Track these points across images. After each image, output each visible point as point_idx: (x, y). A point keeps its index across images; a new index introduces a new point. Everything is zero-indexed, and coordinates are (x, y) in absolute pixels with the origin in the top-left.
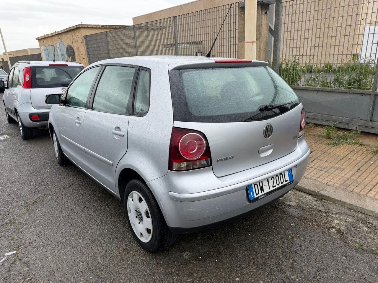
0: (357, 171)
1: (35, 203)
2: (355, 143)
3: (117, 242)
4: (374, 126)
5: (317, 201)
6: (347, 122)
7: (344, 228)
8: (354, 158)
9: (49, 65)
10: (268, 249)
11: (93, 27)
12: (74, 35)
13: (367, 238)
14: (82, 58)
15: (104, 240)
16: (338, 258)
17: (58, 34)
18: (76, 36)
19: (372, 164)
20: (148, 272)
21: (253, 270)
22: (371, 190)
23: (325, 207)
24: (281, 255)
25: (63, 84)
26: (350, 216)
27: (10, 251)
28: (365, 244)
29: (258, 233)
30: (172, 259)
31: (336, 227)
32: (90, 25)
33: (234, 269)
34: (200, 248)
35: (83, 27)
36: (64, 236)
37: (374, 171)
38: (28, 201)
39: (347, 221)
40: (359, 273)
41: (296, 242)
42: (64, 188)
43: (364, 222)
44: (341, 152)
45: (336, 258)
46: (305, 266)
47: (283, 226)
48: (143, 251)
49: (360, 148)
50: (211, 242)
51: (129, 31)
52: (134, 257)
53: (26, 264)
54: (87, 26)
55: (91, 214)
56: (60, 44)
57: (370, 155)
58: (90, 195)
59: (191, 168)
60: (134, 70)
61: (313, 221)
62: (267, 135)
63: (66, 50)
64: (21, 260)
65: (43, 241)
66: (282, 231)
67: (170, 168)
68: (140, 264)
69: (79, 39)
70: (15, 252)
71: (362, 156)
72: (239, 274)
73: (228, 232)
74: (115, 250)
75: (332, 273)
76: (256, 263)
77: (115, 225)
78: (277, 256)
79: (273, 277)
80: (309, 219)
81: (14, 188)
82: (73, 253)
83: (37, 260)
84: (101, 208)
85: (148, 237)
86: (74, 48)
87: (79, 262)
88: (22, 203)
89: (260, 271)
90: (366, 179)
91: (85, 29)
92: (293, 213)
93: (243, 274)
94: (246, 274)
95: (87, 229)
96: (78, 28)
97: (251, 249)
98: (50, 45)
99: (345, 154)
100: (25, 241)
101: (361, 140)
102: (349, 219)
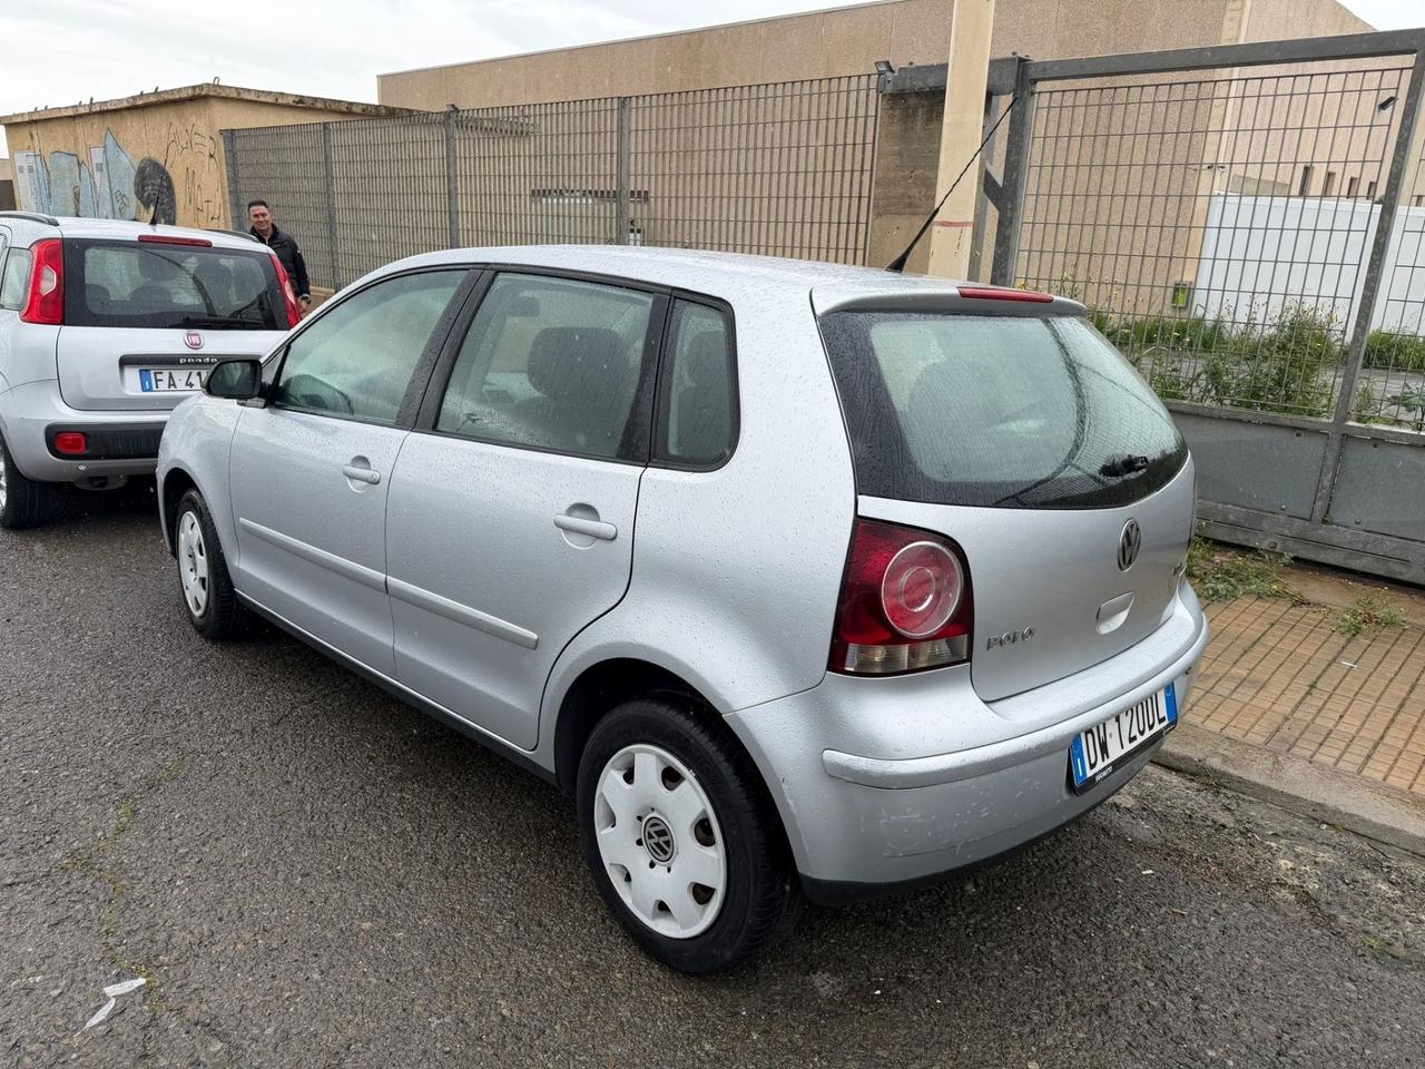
0: (1308, 693)
1: (152, 786)
2: (1277, 595)
3: (547, 940)
4: (1335, 540)
5: (1203, 794)
6: (1242, 522)
7: (1317, 886)
8: (1287, 645)
9: (140, 237)
10: (1099, 959)
11: (262, 99)
12: (176, 122)
13: (1400, 918)
14: (205, 213)
15: (494, 933)
16: (1331, 987)
17: (102, 113)
18: (189, 129)
19: (1349, 671)
20: (707, 1047)
21: (1074, 1032)
22: (1369, 757)
23: (1233, 814)
24: (1147, 978)
25: (191, 317)
26: (1323, 843)
27: (119, 978)
28: (1396, 939)
29: (1045, 903)
30: (778, 998)
31: (1289, 881)
32: (249, 90)
33: (1010, 1031)
34: (864, 956)
35: (223, 95)
36: (323, 917)
37: (1364, 694)
38: (121, 780)
39: (1317, 860)
40: (1412, 1037)
41: (1178, 933)
42: (254, 730)
43: (1374, 866)
44: (1239, 625)
45: (1323, 985)
46: (1236, 1015)
47: (1117, 879)
48: (659, 968)
49: (1298, 612)
50: (896, 936)
51: (424, 133)
52: (634, 993)
53: (211, 1028)
54: (239, 93)
55: (402, 832)
56: (109, 153)
57: (1335, 638)
58: (371, 758)
59: (906, 668)
60: (649, 300)
61: (1210, 860)
62: (1127, 559)
63: (133, 179)
64: (180, 1011)
65: (248, 936)
66: (1120, 896)
67: (836, 662)
68: (664, 1020)
69: (197, 139)
70: (141, 981)
71: (1309, 640)
72: (1034, 1049)
73: (942, 901)
74: (550, 970)
75: (1329, 1036)
76: (1076, 1007)
77: (515, 873)
78: (1135, 982)
79: (1150, 1056)
80: (1195, 855)
81: (40, 724)
82: (388, 981)
83: (249, 1012)
84: (434, 810)
85: (698, 917)
86: (171, 174)
87: (425, 1014)
88: (97, 786)
89: (1099, 1036)
90: (1343, 720)
91: (231, 104)
92: (1135, 835)
93: (1048, 1048)
94: (1056, 1047)
95: (407, 889)
96: (198, 98)
97: (1041, 957)
98: (62, 150)
99: (1254, 632)
100: (170, 937)
101: (1296, 585)
102: (1324, 856)
